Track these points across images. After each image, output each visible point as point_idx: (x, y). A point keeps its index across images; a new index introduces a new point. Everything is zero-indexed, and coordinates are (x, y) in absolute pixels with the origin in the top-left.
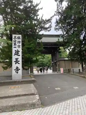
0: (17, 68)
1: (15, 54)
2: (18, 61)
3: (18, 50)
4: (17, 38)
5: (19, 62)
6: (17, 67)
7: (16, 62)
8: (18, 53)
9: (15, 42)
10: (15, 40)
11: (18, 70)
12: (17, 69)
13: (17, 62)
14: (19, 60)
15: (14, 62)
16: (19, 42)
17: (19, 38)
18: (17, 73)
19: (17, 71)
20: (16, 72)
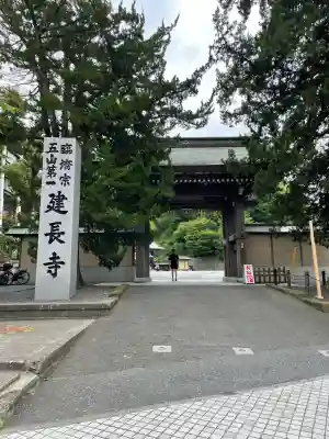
0: (55, 257)
1: (50, 208)
2: (59, 234)
3: (60, 192)
4: (59, 148)
5: (62, 238)
6: (54, 254)
7: (51, 234)
8: (60, 204)
9: (51, 165)
10: (52, 156)
11: (57, 267)
12: (55, 262)
13: (55, 234)
14: (61, 229)
15: (46, 235)
16: (66, 164)
17: (66, 149)
18: (55, 275)
19: (53, 270)
20: (50, 271)
